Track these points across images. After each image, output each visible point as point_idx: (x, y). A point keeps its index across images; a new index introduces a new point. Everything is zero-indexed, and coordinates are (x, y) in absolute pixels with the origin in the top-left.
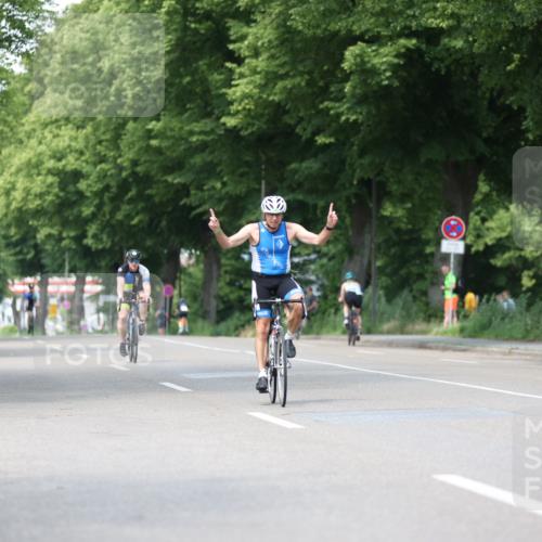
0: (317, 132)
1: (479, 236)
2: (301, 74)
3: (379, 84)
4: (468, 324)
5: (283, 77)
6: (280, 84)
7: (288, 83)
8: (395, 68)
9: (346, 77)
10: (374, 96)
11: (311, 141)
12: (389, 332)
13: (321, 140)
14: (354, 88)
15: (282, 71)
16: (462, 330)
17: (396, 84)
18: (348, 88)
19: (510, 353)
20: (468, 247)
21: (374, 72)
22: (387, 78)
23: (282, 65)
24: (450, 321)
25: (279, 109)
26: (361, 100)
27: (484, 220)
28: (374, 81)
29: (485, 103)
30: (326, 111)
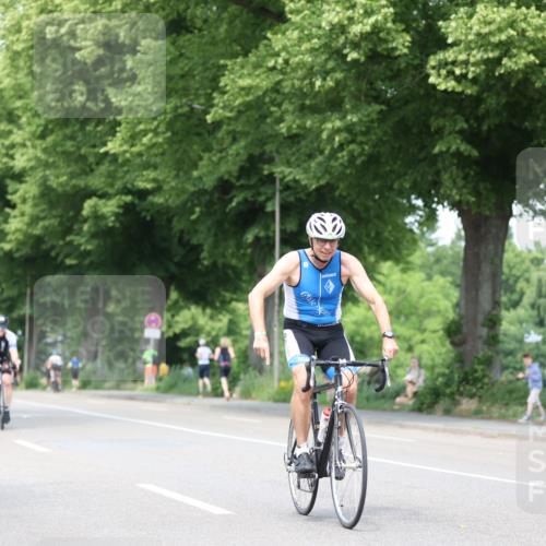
0: (68, 256)
1: (170, 326)
2: (55, 217)
3: (106, 226)
4: (162, 384)
5: (44, 219)
6: (41, 224)
7: (46, 223)
8: (117, 215)
9: (85, 221)
10: (103, 233)
11: (62, 262)
12: (109, 389)
13: (69, 262)
14: (90, 227)
15: (42, 215)
16: (158, 389)
17: (118, 225)
18: (86, 228)
19: (189, 404)
20: (163, 334)
21: (103, 217)
22: (113, 222)
23: (43, 211)
24: (150, 381)
25: (39, 240)
26: (94, 236)
27: (173, 316)
28: (102, 223)
29: (176, 240)
30: (71, 243)
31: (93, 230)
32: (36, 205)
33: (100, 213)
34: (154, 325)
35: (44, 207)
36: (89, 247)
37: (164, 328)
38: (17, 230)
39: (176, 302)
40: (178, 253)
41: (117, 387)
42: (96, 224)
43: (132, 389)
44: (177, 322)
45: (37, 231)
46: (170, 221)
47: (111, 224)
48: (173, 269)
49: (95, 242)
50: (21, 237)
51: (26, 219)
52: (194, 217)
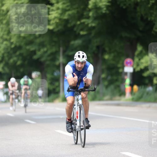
0: (82, 30)
1: (138, 65)
2: (74, 9)
3: (102, 13)
4: (135, 97)
5: (69, 10)
6: (67, 13)
7: (70, 12)
8: (107, 7)
9: (90, 10)
10: (100, 17)
11: (79, 34)
12: (107, 100)
13: (82, 33)
14: (93, 14)
15: (68, 8)
16: (133, 99)
17: (108, 12)
18: (91, 14)
19: (149, 107)
20: (134, 70)
21: (100, 8)
22: (105, 10)
23: (68, 6)
25: (67, 21)
26: (96, 18)
27: (140, 60)
28: (99, 12)
29: (139, 18)
30: (84, 23)
31: (95, 15)
32: (64, 4)
33: (98, 6)
34: (129, 65)
35: (68, 4)
36: (93, 25)
37: (135, 66)
38: (55, 18)
39: (141, 52)
40: (141, 25)
41: (111, 99)
42: (96, 12)
43: (119, 100)
44: (142, 63)
45: (66, 17)
46: (135, 8)
47: (104, 12)
48: (139, 34)
49: (97, 22)
50: (58, 21)
51: (59, 11)
52: (149, 6)
